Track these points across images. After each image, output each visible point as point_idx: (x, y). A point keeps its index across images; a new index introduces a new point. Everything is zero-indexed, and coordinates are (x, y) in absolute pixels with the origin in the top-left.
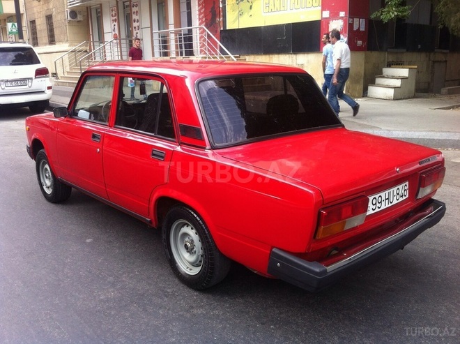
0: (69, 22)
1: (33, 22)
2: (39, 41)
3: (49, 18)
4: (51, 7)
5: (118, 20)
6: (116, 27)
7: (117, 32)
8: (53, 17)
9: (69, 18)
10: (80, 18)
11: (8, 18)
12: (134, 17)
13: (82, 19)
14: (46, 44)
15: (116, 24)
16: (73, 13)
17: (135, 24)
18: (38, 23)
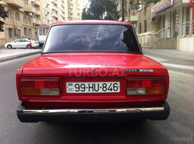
0: (152, 23)
1: (140, 24)
2: (142, 31)
3: (145, 21)
4: (146, 17)
5: (170, 21)
6: (169, 24)
7: (169, 26)
8: (147, 21)
9: (152, 21)
10: (156, 21)
11: (133, 22)
12: (177, 19)
13: (157, 21)
14: (143, 32)
15: (169, 22)
16: (154, 19)
17: (177, 22)
18: (142, 24)
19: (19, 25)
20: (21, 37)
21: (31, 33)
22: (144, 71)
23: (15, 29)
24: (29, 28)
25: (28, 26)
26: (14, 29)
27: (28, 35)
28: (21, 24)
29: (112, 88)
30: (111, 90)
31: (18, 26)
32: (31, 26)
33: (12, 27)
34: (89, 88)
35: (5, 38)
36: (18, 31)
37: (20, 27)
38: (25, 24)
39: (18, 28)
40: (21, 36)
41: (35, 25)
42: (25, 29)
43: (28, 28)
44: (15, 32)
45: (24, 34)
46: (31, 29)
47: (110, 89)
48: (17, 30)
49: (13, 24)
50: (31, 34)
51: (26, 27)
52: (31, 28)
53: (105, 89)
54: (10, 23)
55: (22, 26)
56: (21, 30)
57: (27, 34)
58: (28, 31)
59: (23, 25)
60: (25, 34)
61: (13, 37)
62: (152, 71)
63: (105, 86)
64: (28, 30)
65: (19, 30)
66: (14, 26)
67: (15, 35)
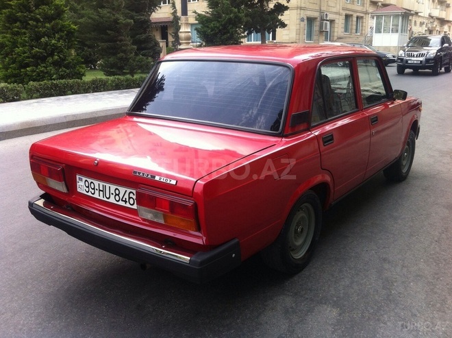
19: (334, 10)
20: (335, 38)
21: (362, 26)
22: (162, 180)
23: (322, 20)
24: (358, 14)
25: (356, 11)
26: (319, 19)
27: (354, 31)
28: (338, 6)
29: (127, 200)
30: (126, 202)
31: (331, 12)
32: (365, 10)
33: (316, 14)
34: (100, 190)
35: (297, 41)
36: (328, 23)
37: (336, 13)
38: (350, 6)
39: (330, 17)
40: (336, 34)
41: (382, 5)
42: (348, 17)
43: (355, 15)
44: (321, 26)
45: (343, 30)
46: (362, 17)
47: (124, 199)
48: (327, 20)
49: (318, 8)
50: (362, 30)
51: (350, 13)
52: (362, 15)
53: (117, 198)
54: (312, 6)
55: (341, 11)
56: (337, 21)
57: (352, 29)
58: (355, 23)
59: (343, 9)
60: (346, 30)
61: (315, 37)
62: (173, 182)
63: (117, 192)
64: (355, 19)
65: (332, 22)
66: (321, 12)
67: (321, 32)
